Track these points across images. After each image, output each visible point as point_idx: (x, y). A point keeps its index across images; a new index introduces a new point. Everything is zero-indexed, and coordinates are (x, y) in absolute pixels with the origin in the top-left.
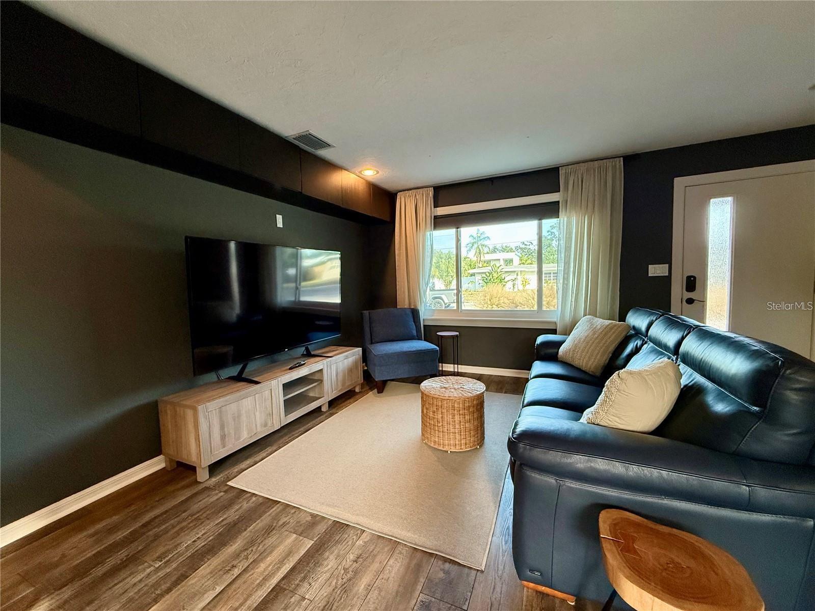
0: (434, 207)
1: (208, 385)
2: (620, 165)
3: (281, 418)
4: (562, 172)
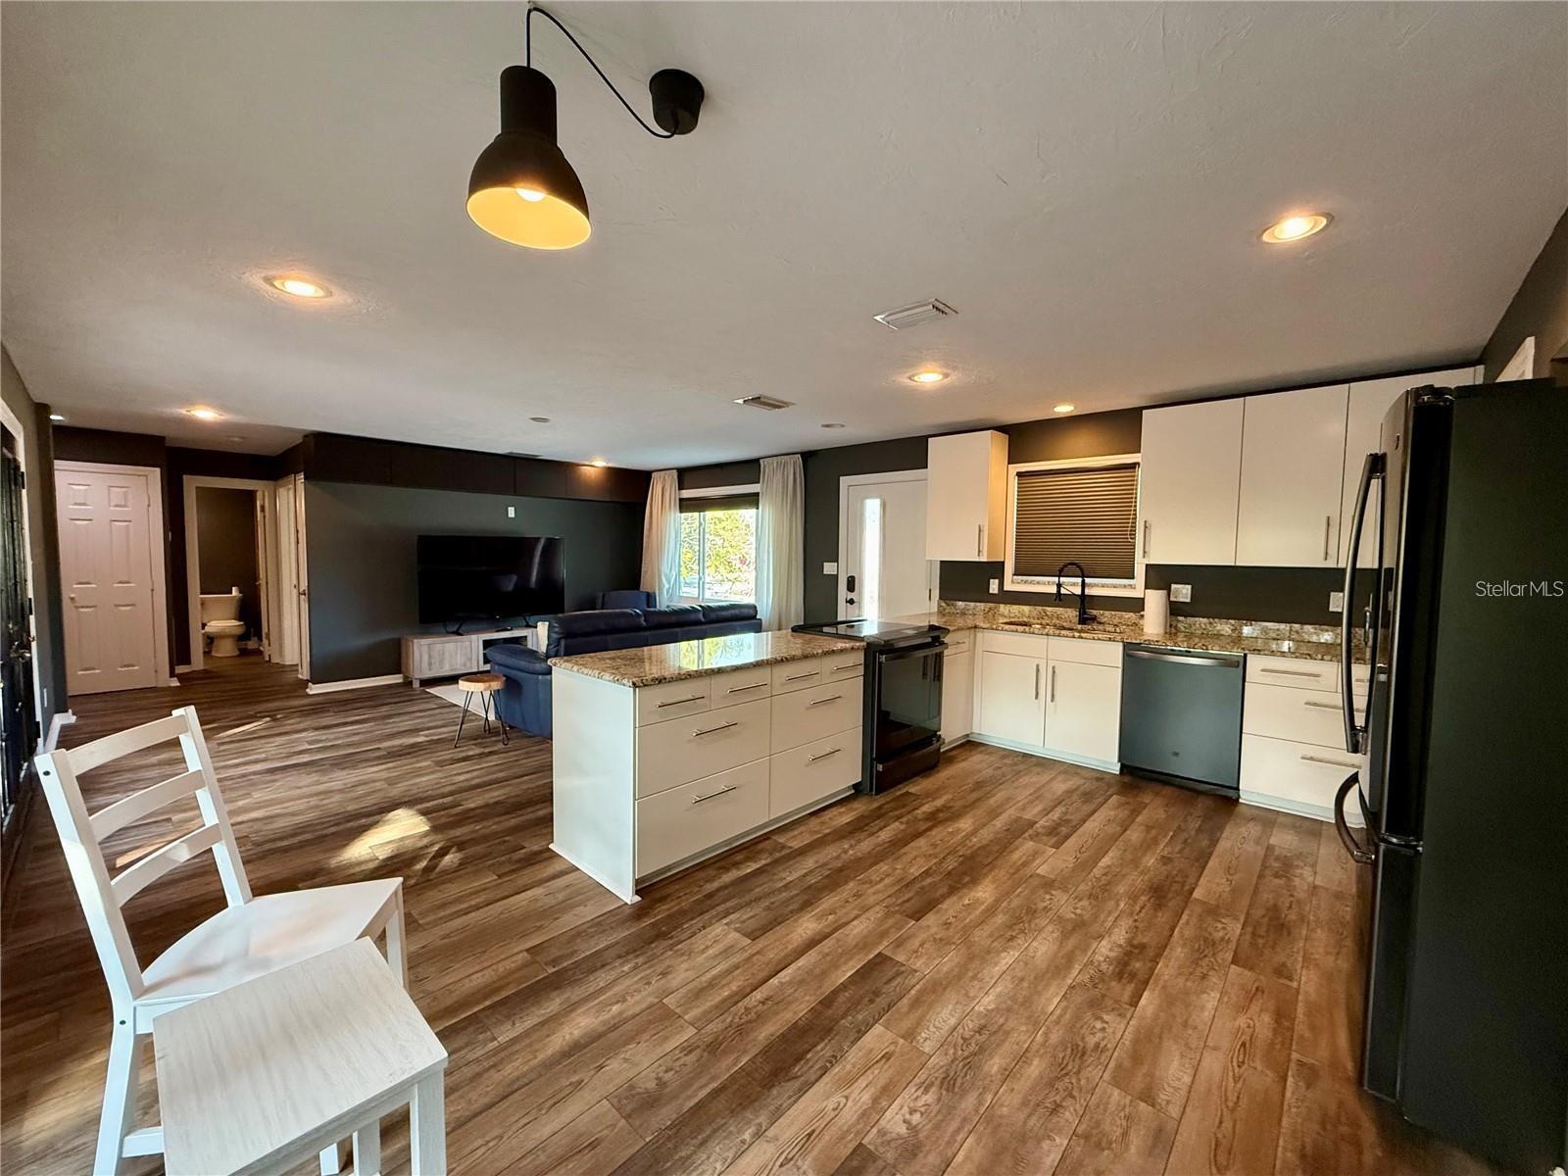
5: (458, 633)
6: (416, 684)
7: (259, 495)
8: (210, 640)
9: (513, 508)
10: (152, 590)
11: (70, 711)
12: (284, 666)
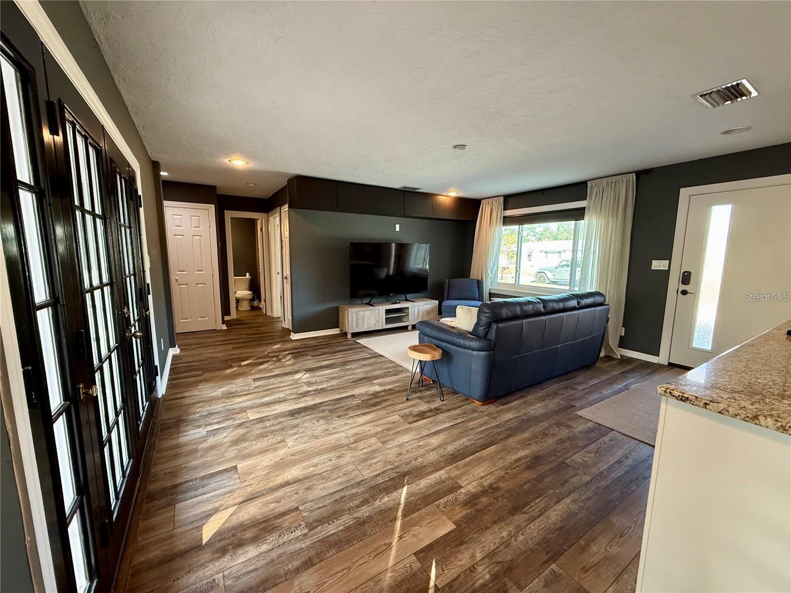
0: (504, 210)
1: (357, 304)
2: (633, 180)
3: (383, 325)
4: (589, 184)
5: (369, 304)
6: (349, 336)
7: (259, 222)
8: (238, 301)
9: (399, 225)
10: (213, 275)
11: (177, 346)
12: (273, 318)
